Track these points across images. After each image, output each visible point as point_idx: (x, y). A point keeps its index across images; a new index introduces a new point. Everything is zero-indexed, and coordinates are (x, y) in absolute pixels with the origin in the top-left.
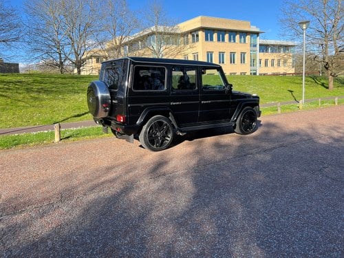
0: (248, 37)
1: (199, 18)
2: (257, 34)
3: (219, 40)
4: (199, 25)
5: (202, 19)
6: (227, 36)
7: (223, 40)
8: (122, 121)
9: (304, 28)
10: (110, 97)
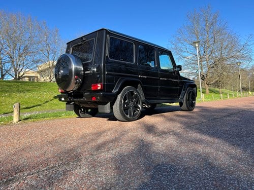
8: (99, 88)
9: (197, 46)
10: (83, 69)
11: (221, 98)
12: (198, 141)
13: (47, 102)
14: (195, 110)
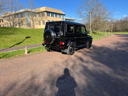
0: (61, 16)
1: (44, 7)
2: (64, 15)
3: (52, 16)
4: (44, 10)
5: (46, 8)
6: (54, 15)
7: (53, 16)
8: (63, 44)
9: (90, 14)
10: (56, 35)
11: (98, 38)
12: (99, 66)
13: (24, 40)
14: (91, 48)
